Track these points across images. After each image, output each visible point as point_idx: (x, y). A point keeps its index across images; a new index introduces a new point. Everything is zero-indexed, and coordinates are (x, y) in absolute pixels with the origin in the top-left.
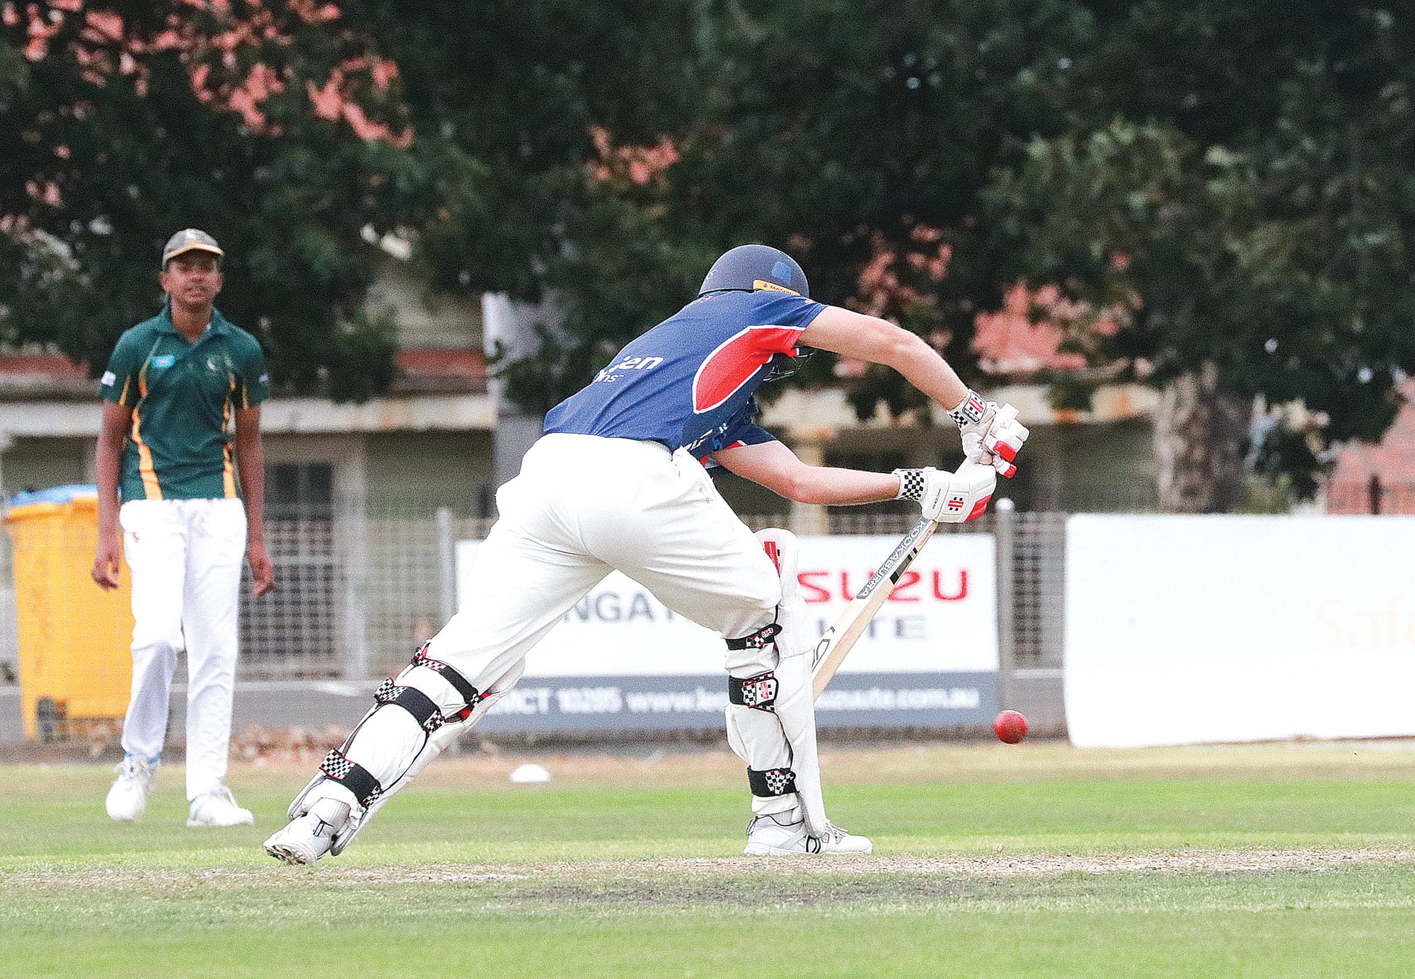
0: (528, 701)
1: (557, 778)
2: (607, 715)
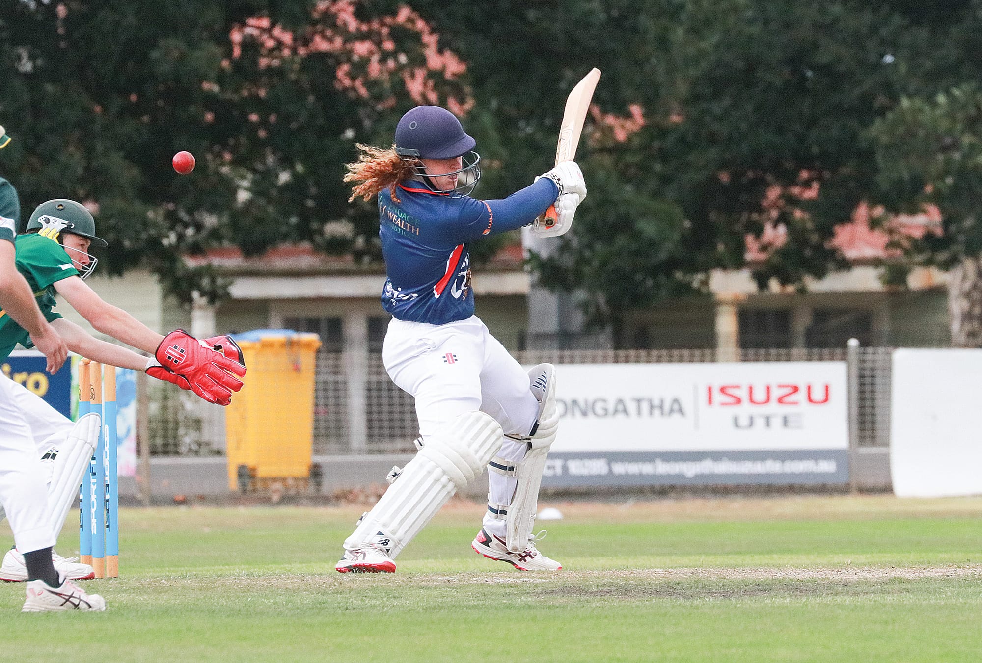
1: (566, 516)
2: (599, 476)
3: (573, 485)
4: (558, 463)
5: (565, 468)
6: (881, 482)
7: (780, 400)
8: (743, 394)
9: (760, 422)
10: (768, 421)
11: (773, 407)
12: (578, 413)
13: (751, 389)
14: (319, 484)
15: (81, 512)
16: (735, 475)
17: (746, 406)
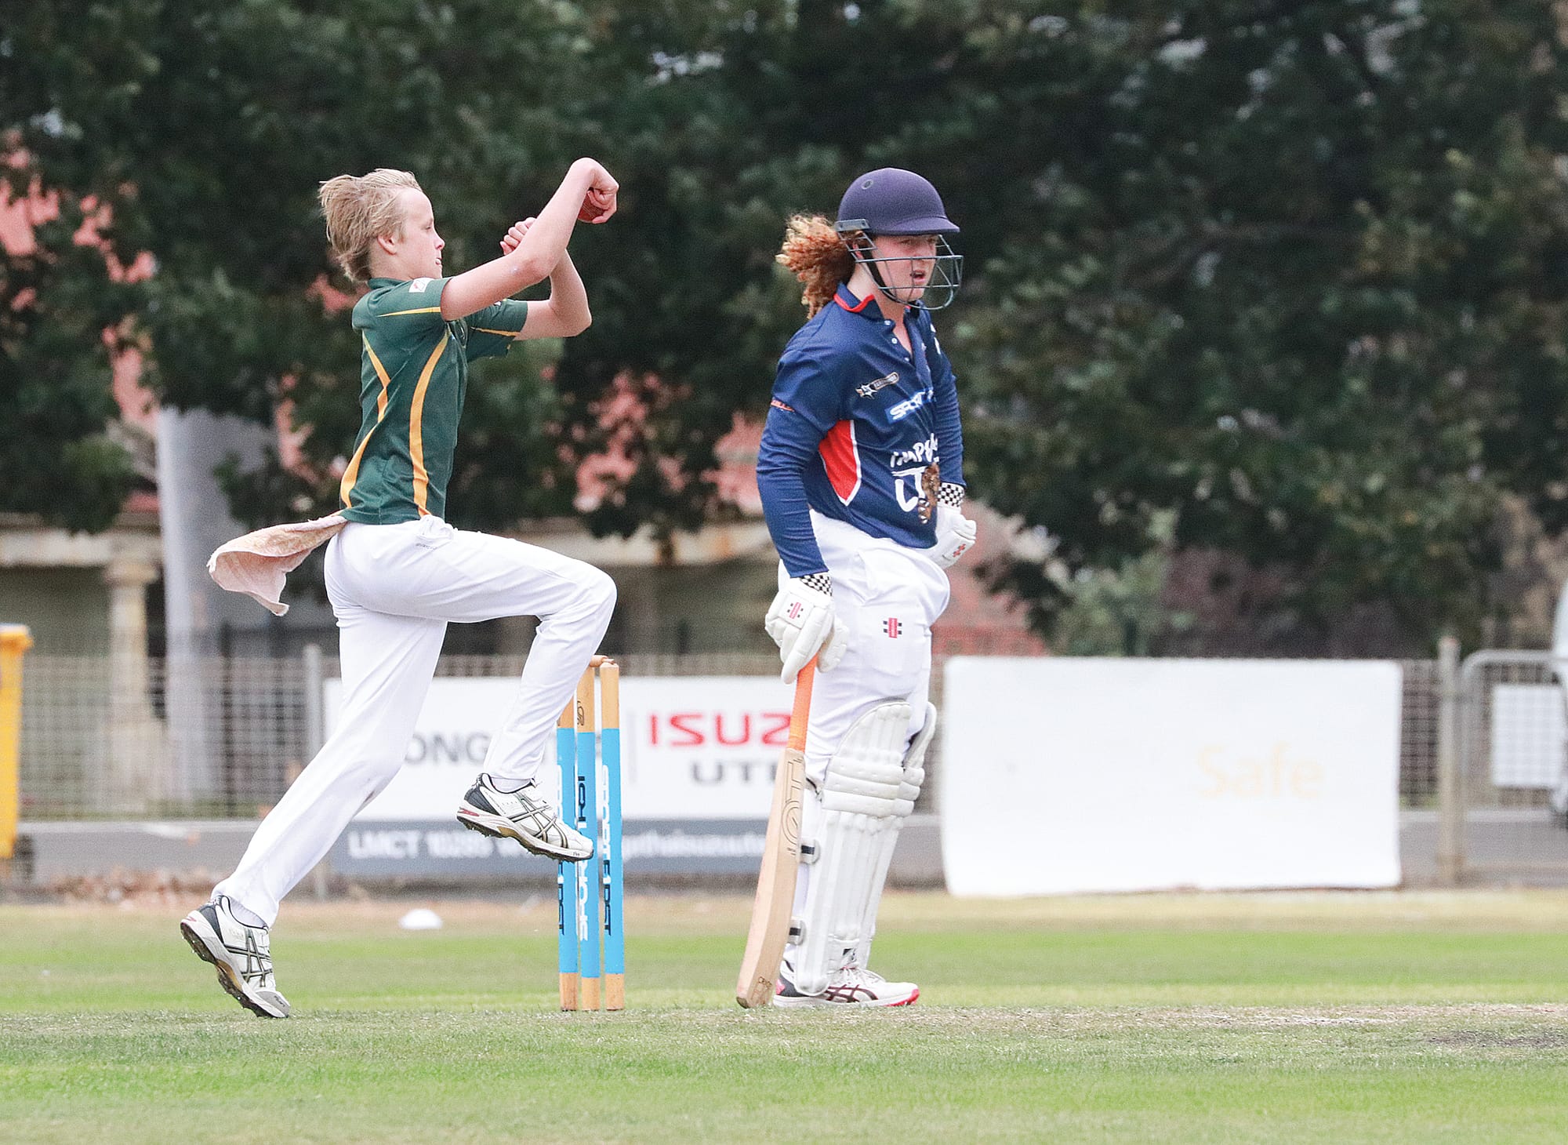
0: (398, 844)
1: (447, 924)
2: (477, 860)
3: (435, 874)
4: (412, 838)
5: (423, 846)
6: (927, 872)
7: (766, 739)
8: (706, 727)
9: (733, 774)
10: (746, 772)
11: (755, 750)
12: (443, 757)
13: (719, 721)
14: (29, 870)
15: (561, 905)
16: (694, 860)
17: (711, 746)
